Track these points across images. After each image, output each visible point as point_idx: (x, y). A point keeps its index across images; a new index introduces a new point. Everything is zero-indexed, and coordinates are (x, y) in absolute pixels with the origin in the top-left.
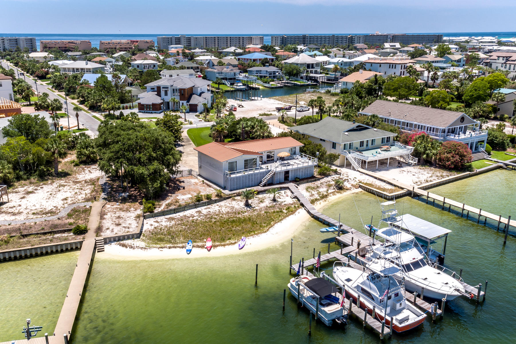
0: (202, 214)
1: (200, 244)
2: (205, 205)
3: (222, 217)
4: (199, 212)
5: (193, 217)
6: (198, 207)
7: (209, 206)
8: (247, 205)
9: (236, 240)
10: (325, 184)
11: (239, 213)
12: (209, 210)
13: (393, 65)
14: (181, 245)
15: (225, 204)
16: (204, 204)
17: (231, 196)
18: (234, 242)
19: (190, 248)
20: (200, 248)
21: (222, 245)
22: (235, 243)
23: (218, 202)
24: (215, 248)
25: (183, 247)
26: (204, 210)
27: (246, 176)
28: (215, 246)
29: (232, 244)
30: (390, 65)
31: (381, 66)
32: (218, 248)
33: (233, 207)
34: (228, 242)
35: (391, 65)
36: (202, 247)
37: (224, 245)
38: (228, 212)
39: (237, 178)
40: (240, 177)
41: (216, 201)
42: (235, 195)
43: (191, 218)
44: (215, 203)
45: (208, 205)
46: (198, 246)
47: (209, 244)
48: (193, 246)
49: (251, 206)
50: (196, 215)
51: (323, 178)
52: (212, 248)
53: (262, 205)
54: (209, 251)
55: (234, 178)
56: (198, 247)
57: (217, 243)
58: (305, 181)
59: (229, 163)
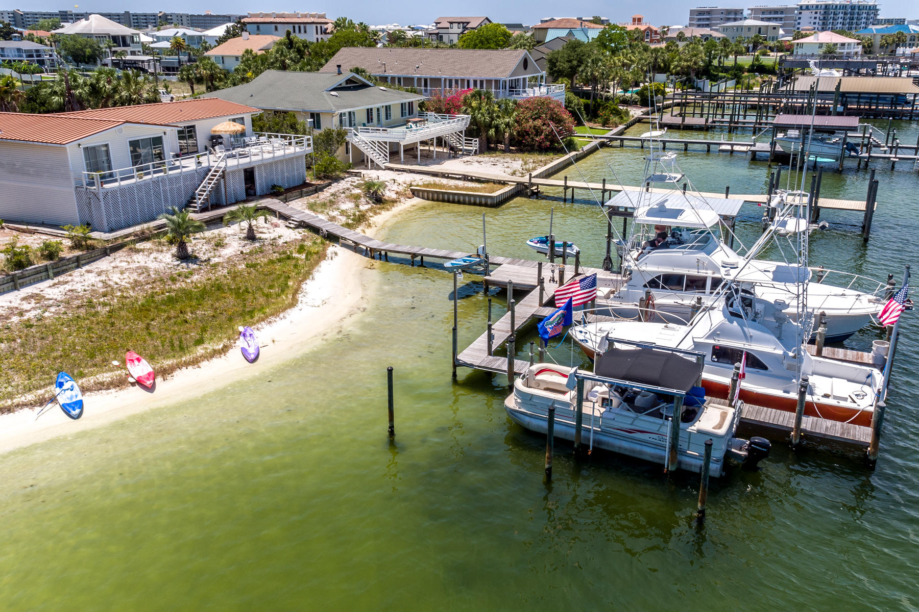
0: (51, 302)
1: (106, 377)
2: (48, 278)
3: (123, 297)
4: (37, 297)
5: (21, 314)
6: (23, 285)
7: (61, 278)
8: (184, 256)
9: (225, 340)
10: (343, 195)
11: (174, 280)
12: (68, 287)
13: (299, 27)
14: (30, 397)
15: (113, 264)
16: (43, 274)
17: (120, 241)
18: (221, 346)
19: (76, 394)
20: (113, 390)
21: (187, 364)
22: (225, 349)
23: (88, 263)
24: (169, 377)
25: (41, 402)
26: (50, 290)
27: (146, 184)
28: (165, 372)
29: (215, 353)
30: (294, 27)
31: (279, 28)
32: (177, 373)
33: (146, 270)
34: (200, 350)
35: (297, 26)
36: (120, 383)
37: (195, 362)
38: (136, 281)
39: (122, 190)
40: (130, 188)
41: (78, 263)
42: (132, 238)
43: (15, 319)
44: (78, 267)
45: (57, 274)
46: (102, 384)
47: (141, 369)
48: (84, 390)
49: (196, 258)
50: (26, 306)
51: (330, 184)
52: (159, 380)
53: (227, 252)
54: (151, 389)
55: (113, 192)
56: (101, 386)
57: (168, 363)
58: (296, 193)
59: (84, 148)
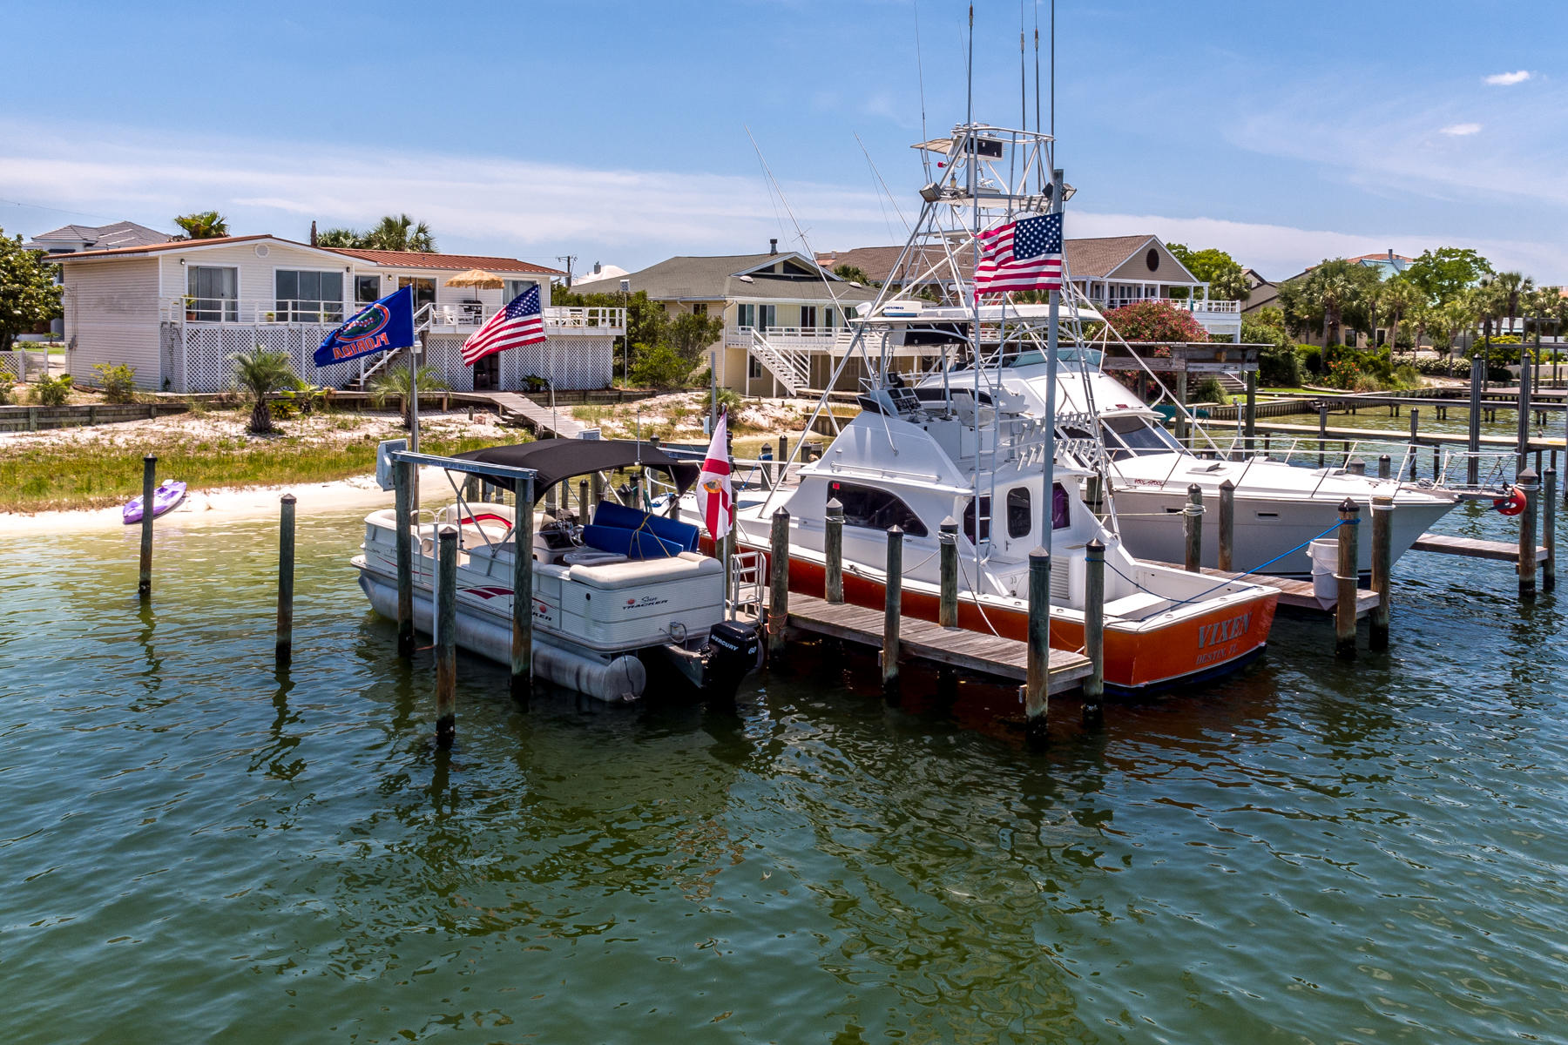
12: (38, 439)
16: (20, 422)
17: (185, 402)
23: (111, 422)
27: (277, 332)
33: (181, 435)
38: (146, 444)
39: (227, 332)
40: (242, 332)
41: (91, 417)
42: (212, 402)
44: (89, 423)
49: (282, 434)
51: (652, 395)
53: (345, 435)
55: (210, 332)
58: (573, 395)
59: (191, 269)
